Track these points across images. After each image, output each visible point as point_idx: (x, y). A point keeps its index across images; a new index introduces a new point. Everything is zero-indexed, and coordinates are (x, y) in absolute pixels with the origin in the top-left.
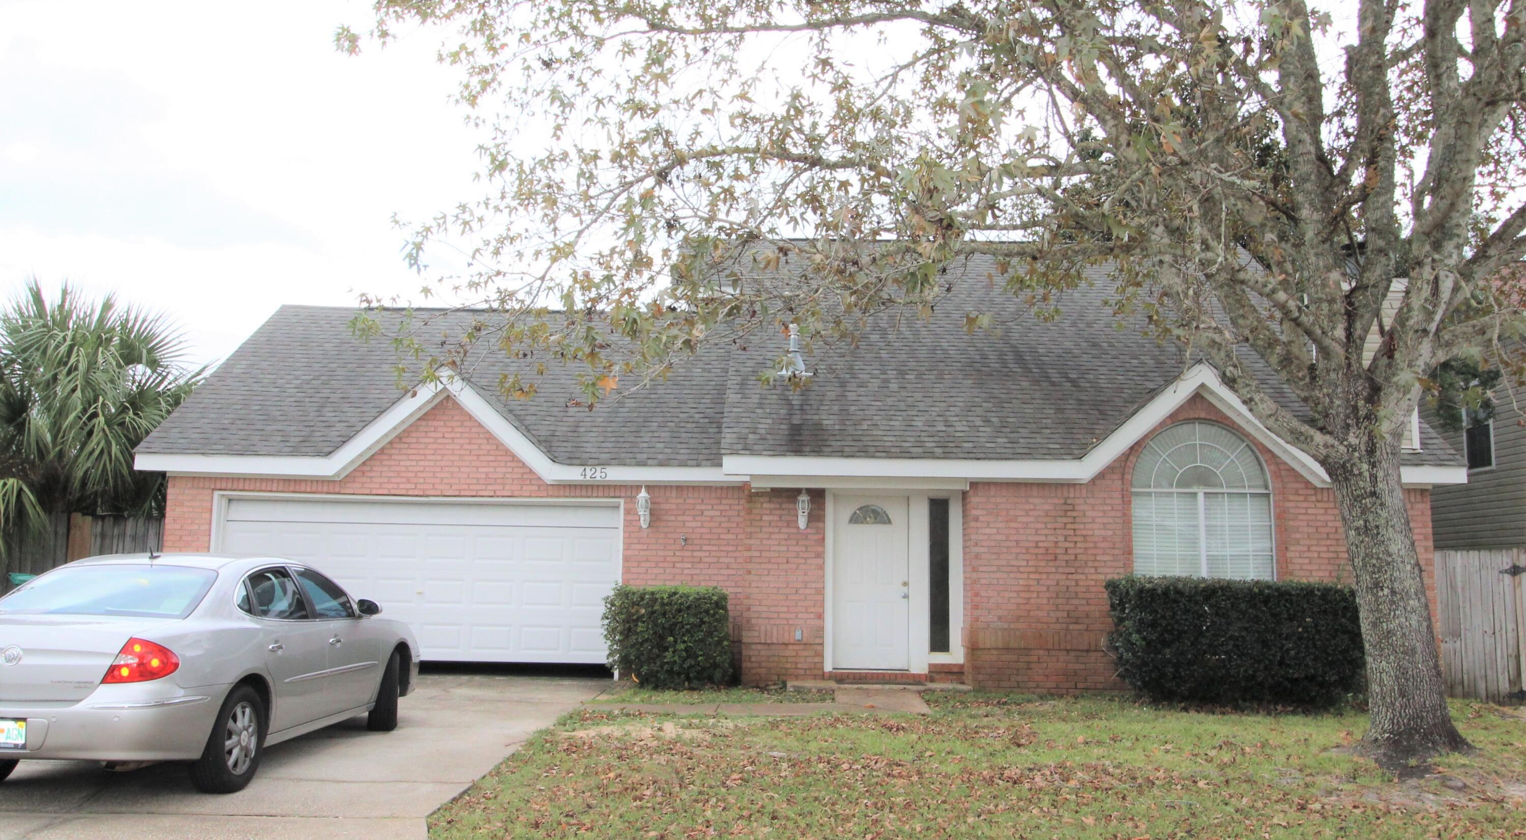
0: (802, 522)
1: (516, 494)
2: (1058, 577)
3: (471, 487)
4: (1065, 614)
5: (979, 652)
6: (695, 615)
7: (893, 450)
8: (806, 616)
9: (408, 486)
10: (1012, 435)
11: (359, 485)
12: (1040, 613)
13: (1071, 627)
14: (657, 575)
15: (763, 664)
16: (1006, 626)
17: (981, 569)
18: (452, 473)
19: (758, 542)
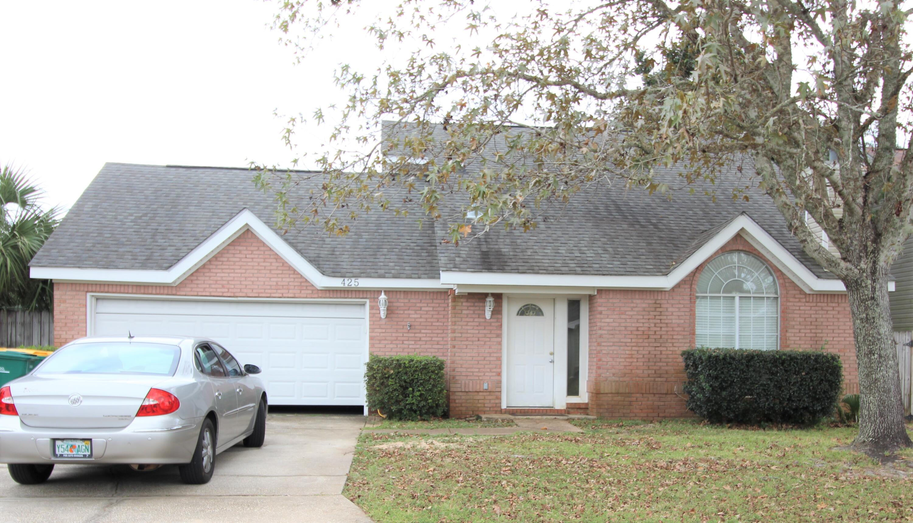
0: (488, 315)
1: (297, 295)
2: (650, 349)
3: (267, 291)
4: (653, 372)
5: (601, 396)
6: (426, 374)
7: (550, 268)
8: (491, 374)
9: (223, 290)
10: (623, 260)
11: (189, 289)
12: (638, 371)
13: (657, 379)
14: (392, 349)
15: (463, 405)
16: (617, 379)
17: (603, 344)
18: (253, 282)
19: (460, 327)
